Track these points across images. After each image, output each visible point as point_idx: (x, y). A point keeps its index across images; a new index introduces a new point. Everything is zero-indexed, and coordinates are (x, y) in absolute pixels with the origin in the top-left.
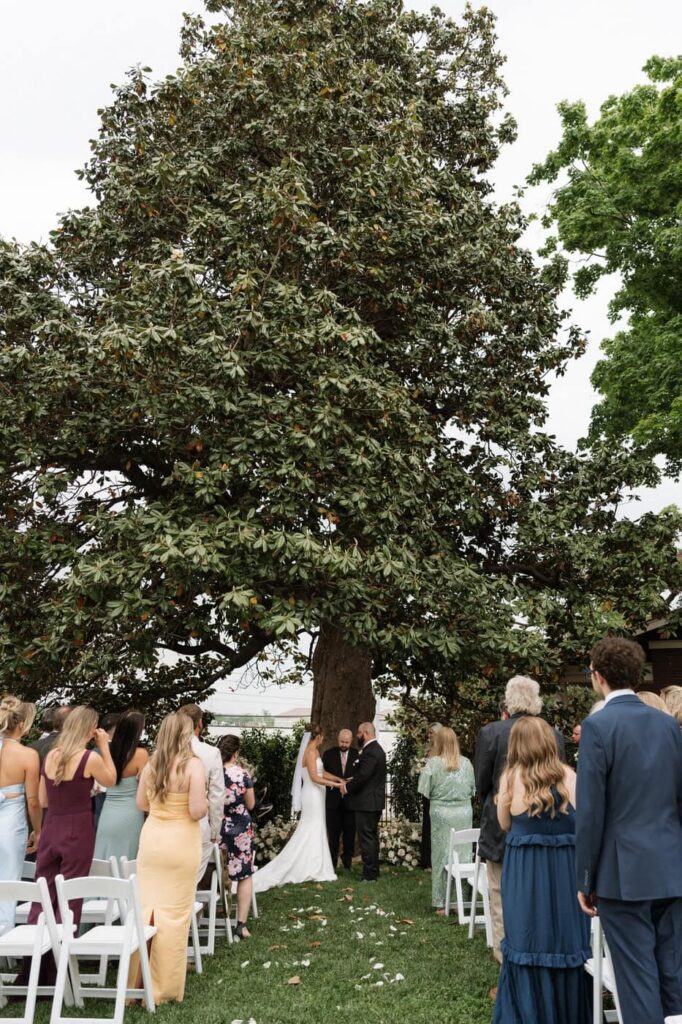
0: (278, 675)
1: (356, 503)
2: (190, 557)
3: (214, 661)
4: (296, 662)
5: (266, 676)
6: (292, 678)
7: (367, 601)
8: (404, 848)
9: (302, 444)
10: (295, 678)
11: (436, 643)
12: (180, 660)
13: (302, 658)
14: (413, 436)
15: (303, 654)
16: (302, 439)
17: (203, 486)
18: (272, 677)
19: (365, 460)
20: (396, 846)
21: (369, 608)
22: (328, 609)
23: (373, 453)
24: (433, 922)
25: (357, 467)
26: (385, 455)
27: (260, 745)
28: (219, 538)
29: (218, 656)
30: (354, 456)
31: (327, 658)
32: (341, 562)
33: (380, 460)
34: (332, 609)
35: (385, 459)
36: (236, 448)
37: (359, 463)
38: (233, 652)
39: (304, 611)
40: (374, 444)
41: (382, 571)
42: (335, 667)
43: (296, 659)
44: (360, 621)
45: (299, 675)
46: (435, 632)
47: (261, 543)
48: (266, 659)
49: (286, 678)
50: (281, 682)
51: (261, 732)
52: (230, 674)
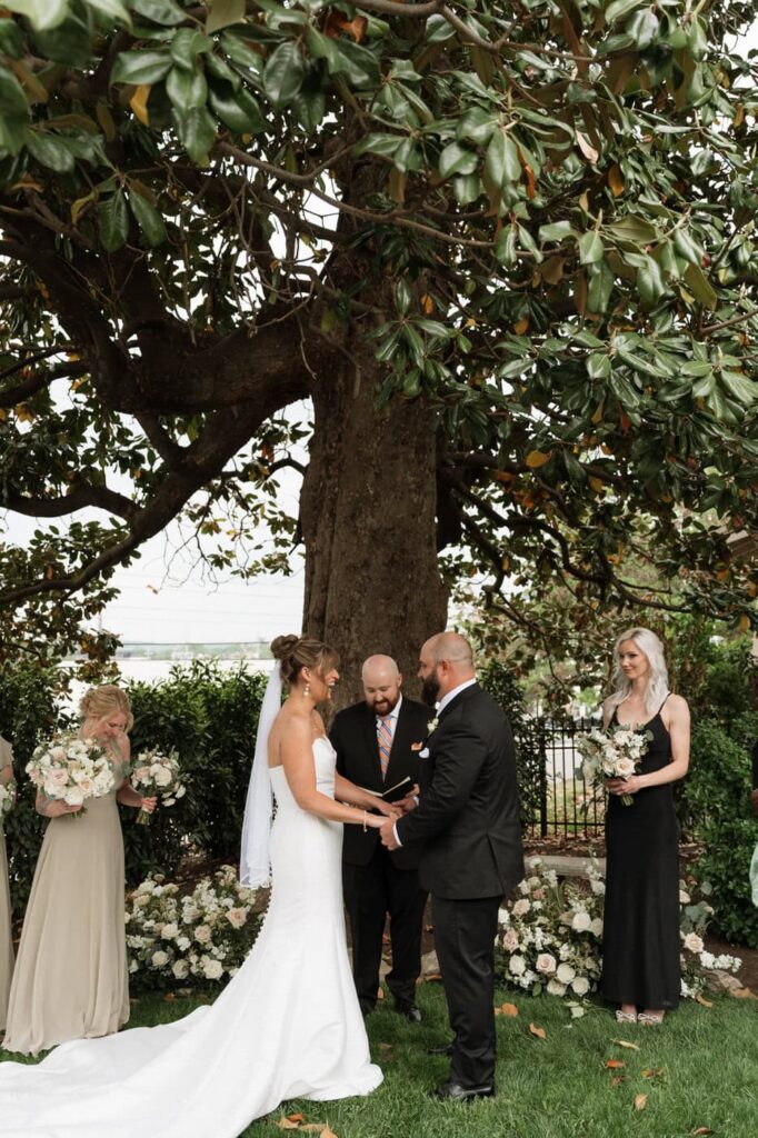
0: (245, 555)
3: (107, 532)
4: (274, 532)
5: (218, 562)
6: (269, 563)
8: (552, 949)
10: (276, 564)
12: (38, 533)
13: (287, 523)
15: (287, 514)
18: (228, 563)
20: (532, 946)
27: (206, 693)
29: (112, 521)
31: (334, 501)
38: (136, 507)
42: (353, 517)
43: (275, 525)
45: (283, 557)
48: (218, 531)
49: (257, 564)
50: (248, 574)
51: (211, 668)
52: (138, 555)
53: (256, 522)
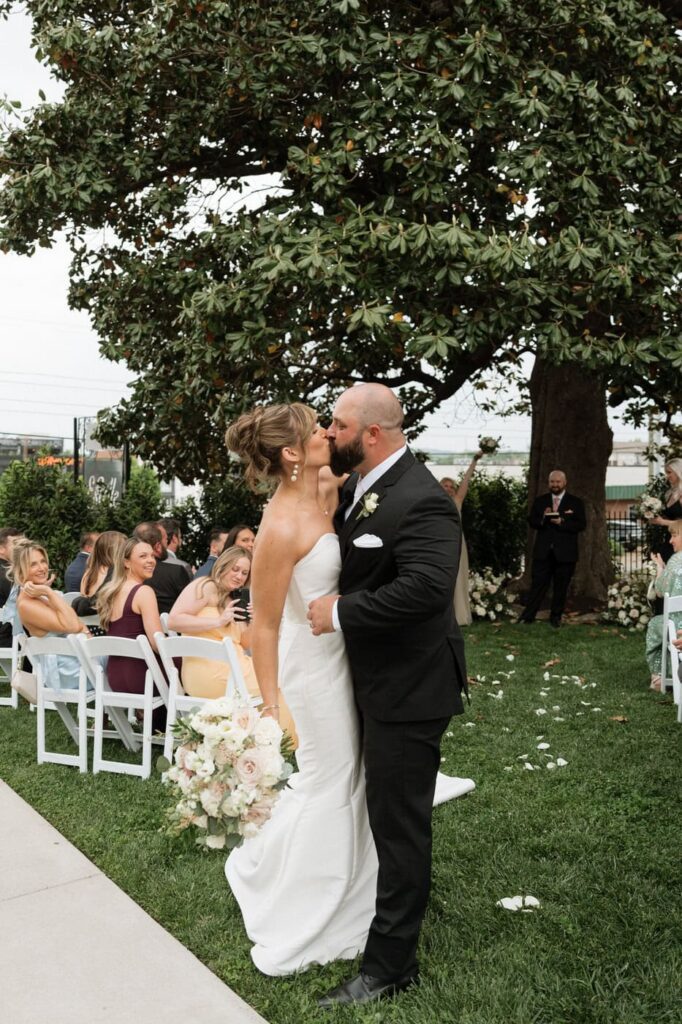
0: (502, 406)
1: (530, 172)
2: (306, 269)
3: (421, 393)
4: (520, 389)
5: (486, 408)
6: (518, 408)
7: (558, 307)
8: (639, 608)
9: (446, 95)
10: (522, 408)
11: (670, 356)
14: (635, 59)
16: (446, 88)
17: (322, 174)
18: (492, 408)
19: (540, 106)
20: (628, 606)
21: (559, 316)
22: (498, 321)
23: (553, 93)
24: (641, 699)
25: (529, 117)
26: (571, 92)
27: (478, 488)
28: (346, 242)
29: (424, 387)
30: (523, 102)
32: (502, 256)
33: (565, 101)
34: (504, 322)
35: (571, 99)
36: (363, 116)
37: (530, 111)
38: (439, 382)
39: (466, 327)
40: (556, 79)
41: (566, 265)
42: (557, 393)
43: (521, 386)
44: (545, 334)
46: (670, 342)
47: (398, 242)
48: (486, 388)
49: (511, 409)
50: (505, 415)
51: (482, 473)
52: (439, 407)
53: (510, 382)
